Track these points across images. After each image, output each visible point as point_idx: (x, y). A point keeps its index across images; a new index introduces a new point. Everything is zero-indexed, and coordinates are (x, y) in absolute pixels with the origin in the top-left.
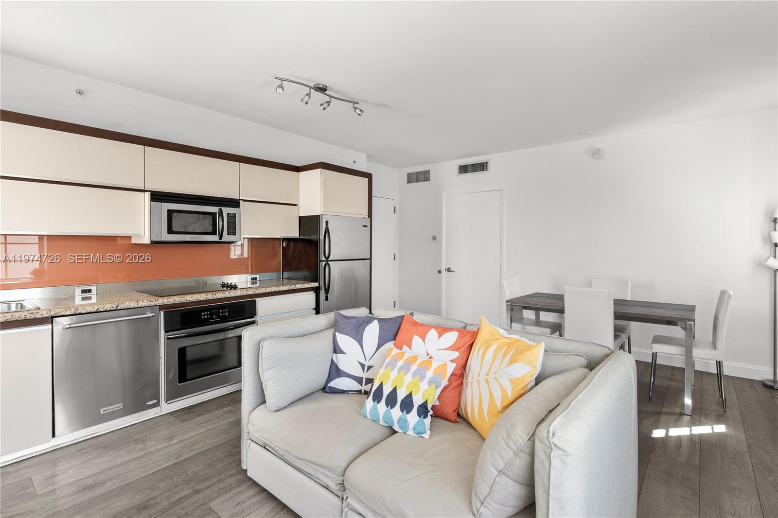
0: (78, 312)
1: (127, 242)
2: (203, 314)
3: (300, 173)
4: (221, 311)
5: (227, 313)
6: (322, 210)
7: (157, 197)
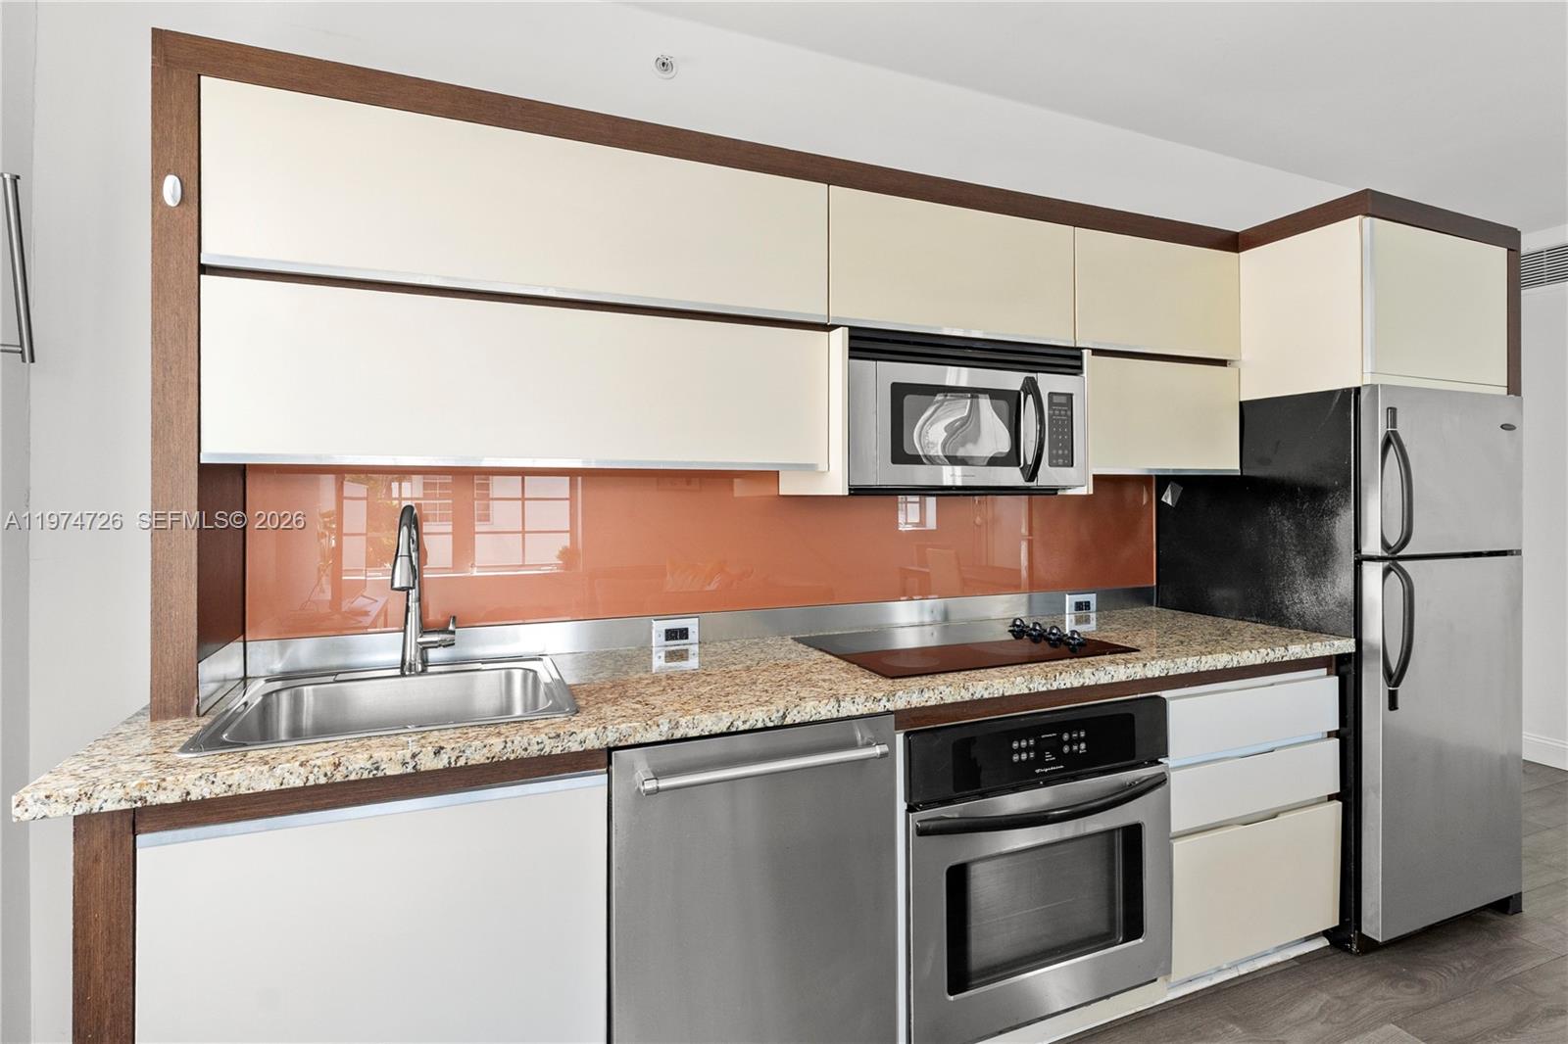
0: (678, 735)
1: (769, 491)
2: (1015, 745)
3: (1241, 254)
4: (1066, 737)
5: (1083, 746)
6: (1368, 368)
7: (867, 344)
